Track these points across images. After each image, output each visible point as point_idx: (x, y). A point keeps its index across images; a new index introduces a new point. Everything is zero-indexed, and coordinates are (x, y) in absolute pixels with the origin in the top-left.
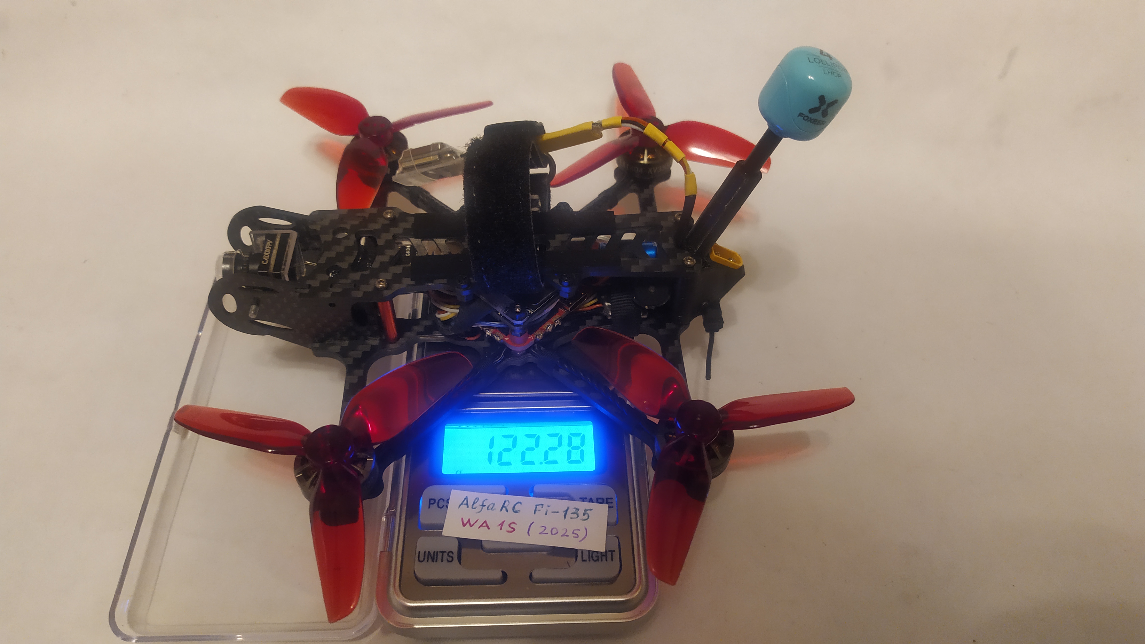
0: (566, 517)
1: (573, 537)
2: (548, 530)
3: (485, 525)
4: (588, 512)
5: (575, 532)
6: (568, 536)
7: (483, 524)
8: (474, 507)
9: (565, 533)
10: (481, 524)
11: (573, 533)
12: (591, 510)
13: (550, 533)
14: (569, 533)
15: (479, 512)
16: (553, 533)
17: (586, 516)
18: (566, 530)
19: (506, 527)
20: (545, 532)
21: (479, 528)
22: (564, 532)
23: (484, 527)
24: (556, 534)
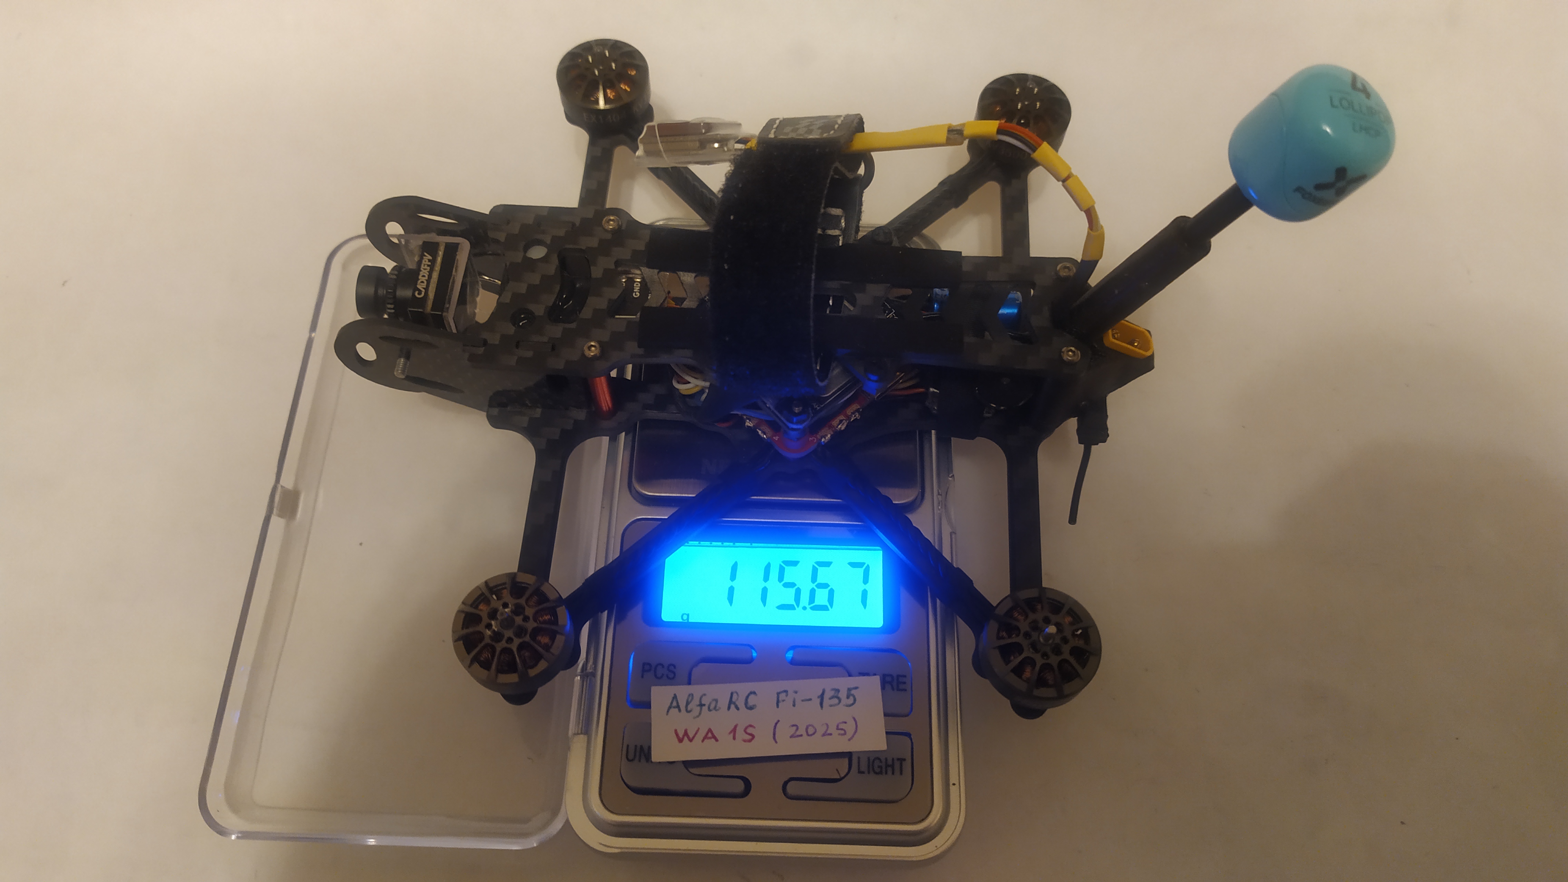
0: (824, 704)
1: (839, 734)
2: (801, 731)
3: (710, 735)
4: (853, 692)
5: (840, 727)
6: (831, 734)
7: (707, 733)
8: (689, 709)
9: (827, 730)
10: (704, 735)
11: (838, 729)
12: (856, 688)
13: (804, 733)
14: (832, 729)
15: (698, 716)
16: (810, 732)
17: (851, 701)
18: (827, 725)
19: (740, 733)
20: (798, 733)
21: (703, 741)
22: (825, 728)
23: (710, 738)
24: (814, 734)
